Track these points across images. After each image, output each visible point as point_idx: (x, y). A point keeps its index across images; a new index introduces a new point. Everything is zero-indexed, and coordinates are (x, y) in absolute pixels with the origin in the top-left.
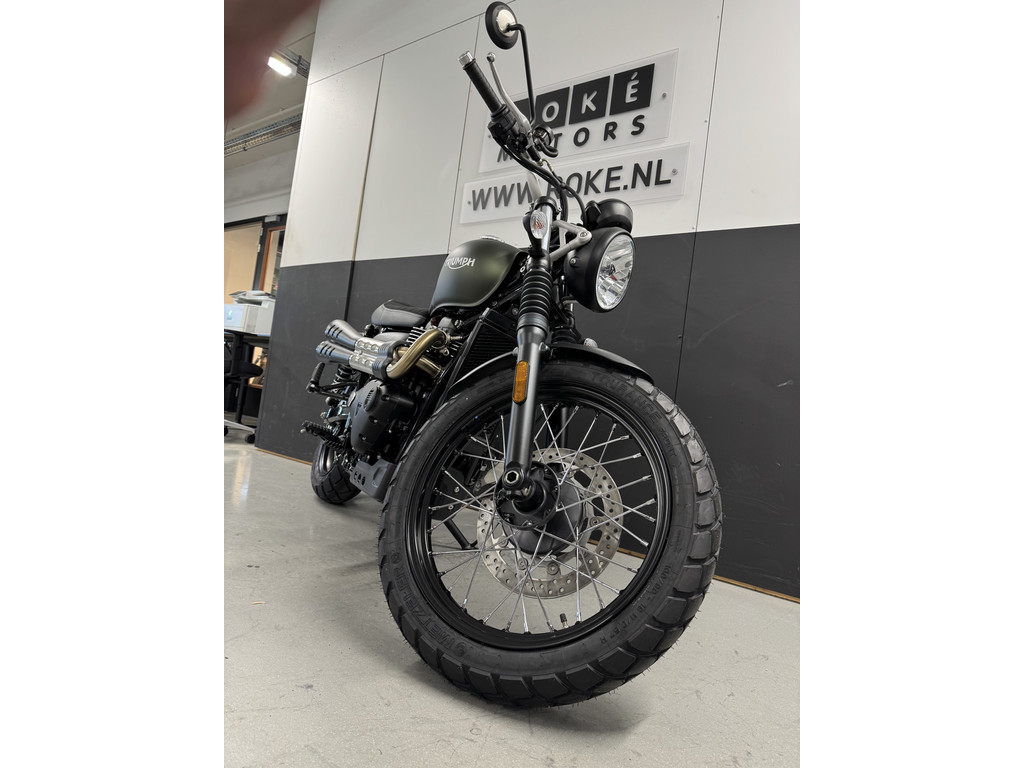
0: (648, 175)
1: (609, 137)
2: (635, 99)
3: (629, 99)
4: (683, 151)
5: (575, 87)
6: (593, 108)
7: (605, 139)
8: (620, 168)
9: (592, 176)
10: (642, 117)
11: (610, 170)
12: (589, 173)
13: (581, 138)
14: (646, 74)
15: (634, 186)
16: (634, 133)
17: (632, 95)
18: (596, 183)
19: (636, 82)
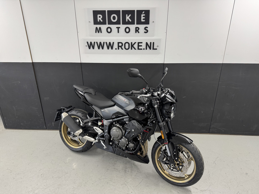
0: (150, 46)
1: (137, 32)
2: (144, 21)
3: (142, 21)
5: (122, 11)
6: (130, 21)
7: (136, 32)
8: (142, 43)
10: (147, 27)
11: (139, 43)
12: (132, 43)
13: (127, 30)
14: (147, 13)
15: (146, 49)
16: (145, 32)
17: (143, 19)
18: (134, 46)
19: (144, 15)
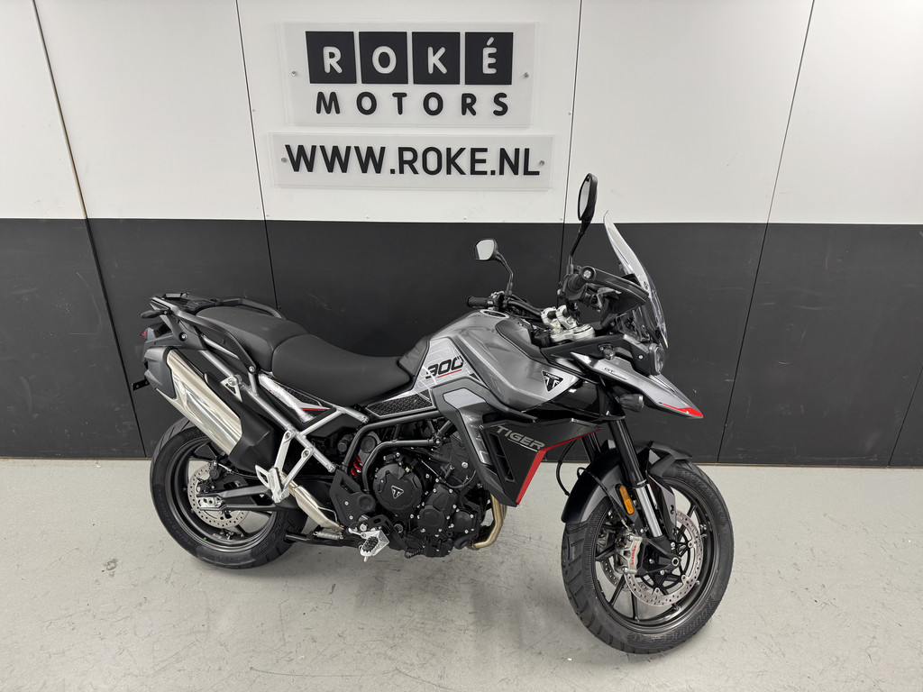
0: (515, 162)
1: (468, 111)
2: (493, 71)
3: (487, 70)
4: (548, 141)
5: (414, 34)
6: (444, 70)
7: (464, 113)
8: (485, 150)
9: (453, 154)
10: (504, 95)
11: (474, 151)
12: (449, 150)
13: (433, 104)
15: (502, 172)
16: (496, 113)
17: (490, 66)
18: (457, 161)
19: (493, 50)
